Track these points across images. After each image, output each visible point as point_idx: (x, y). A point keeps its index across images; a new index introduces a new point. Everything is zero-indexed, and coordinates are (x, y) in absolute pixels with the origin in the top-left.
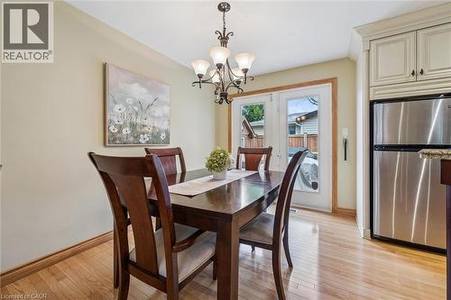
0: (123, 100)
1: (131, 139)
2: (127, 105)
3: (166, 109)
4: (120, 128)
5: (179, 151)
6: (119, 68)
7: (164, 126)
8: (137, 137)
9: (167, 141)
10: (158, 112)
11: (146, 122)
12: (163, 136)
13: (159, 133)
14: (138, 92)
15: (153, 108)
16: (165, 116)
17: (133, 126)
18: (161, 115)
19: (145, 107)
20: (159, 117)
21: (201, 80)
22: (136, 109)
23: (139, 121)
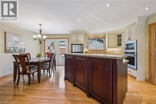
0: (11, 41)
1: (13, 51)
2: (12, 42)
3: (24, 43)
4: (10, 48)
5: (29, 54)
6: (10, 33)
7: (24, 47)
8: (15, 50)
9: (24, 51)
10: (22, 43)
11: (18, 46)
12: (23, 50)
13: (22, 49)
14: (15, 38)
15: (20, 42)
16: (24, 45)
17: (14, 47)
18: (22, 44)
19: (17, 42)
20: (22, 45)
21: (35, 39)
22: (15, 43)
23: (16, 46)
